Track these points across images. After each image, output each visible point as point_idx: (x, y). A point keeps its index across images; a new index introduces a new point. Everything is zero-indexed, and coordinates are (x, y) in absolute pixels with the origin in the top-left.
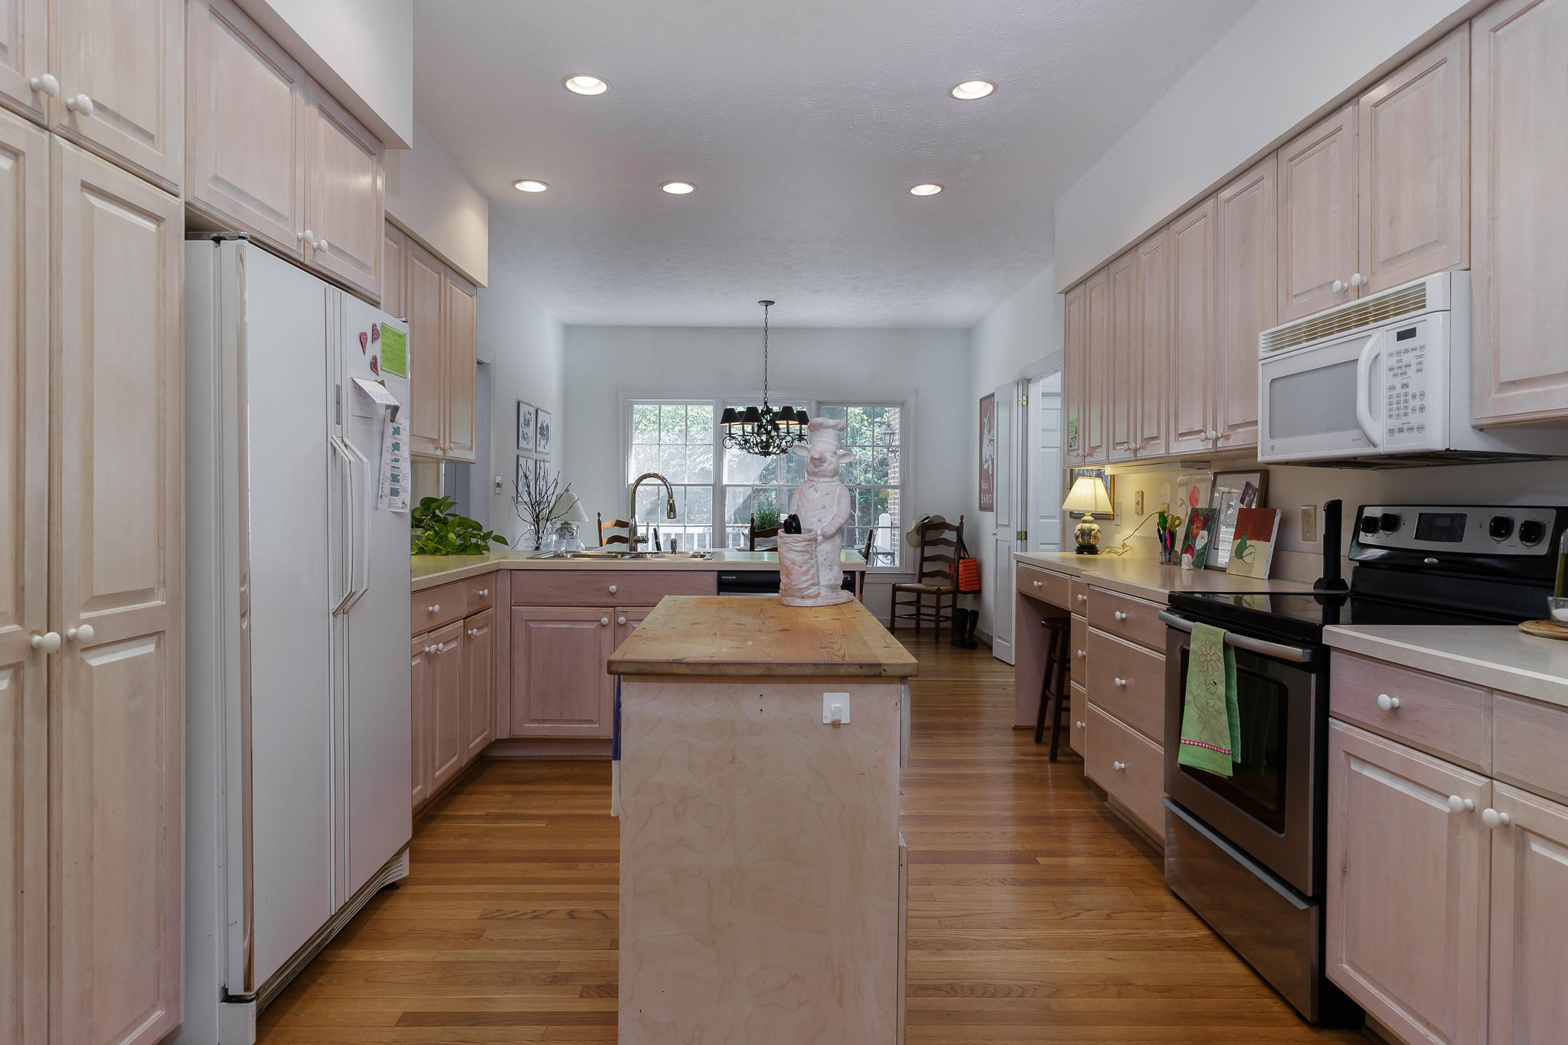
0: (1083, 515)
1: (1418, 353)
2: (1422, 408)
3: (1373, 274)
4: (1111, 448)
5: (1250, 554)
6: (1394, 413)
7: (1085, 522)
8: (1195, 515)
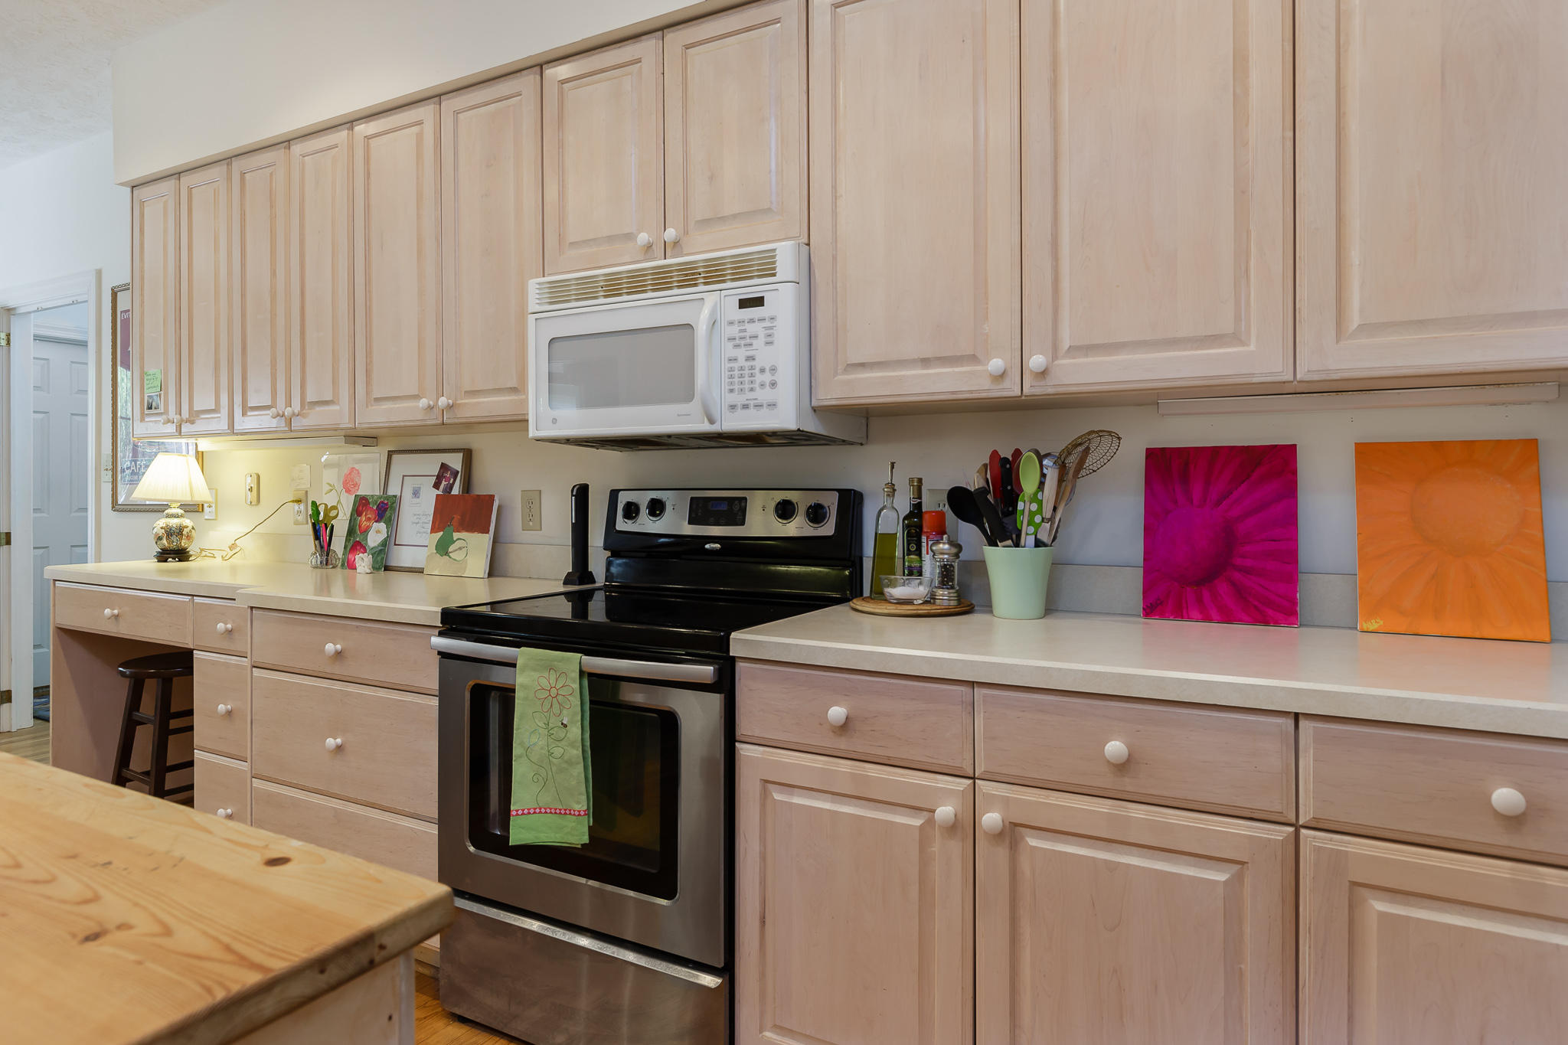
0: (168, 506)
1: (767, 324)
2: (773, 384)
3: (686, 233)
4: (238, 411)
5: (460, 549)
6: (736, 387)
7: (169, 516)
8: (361, 504)
